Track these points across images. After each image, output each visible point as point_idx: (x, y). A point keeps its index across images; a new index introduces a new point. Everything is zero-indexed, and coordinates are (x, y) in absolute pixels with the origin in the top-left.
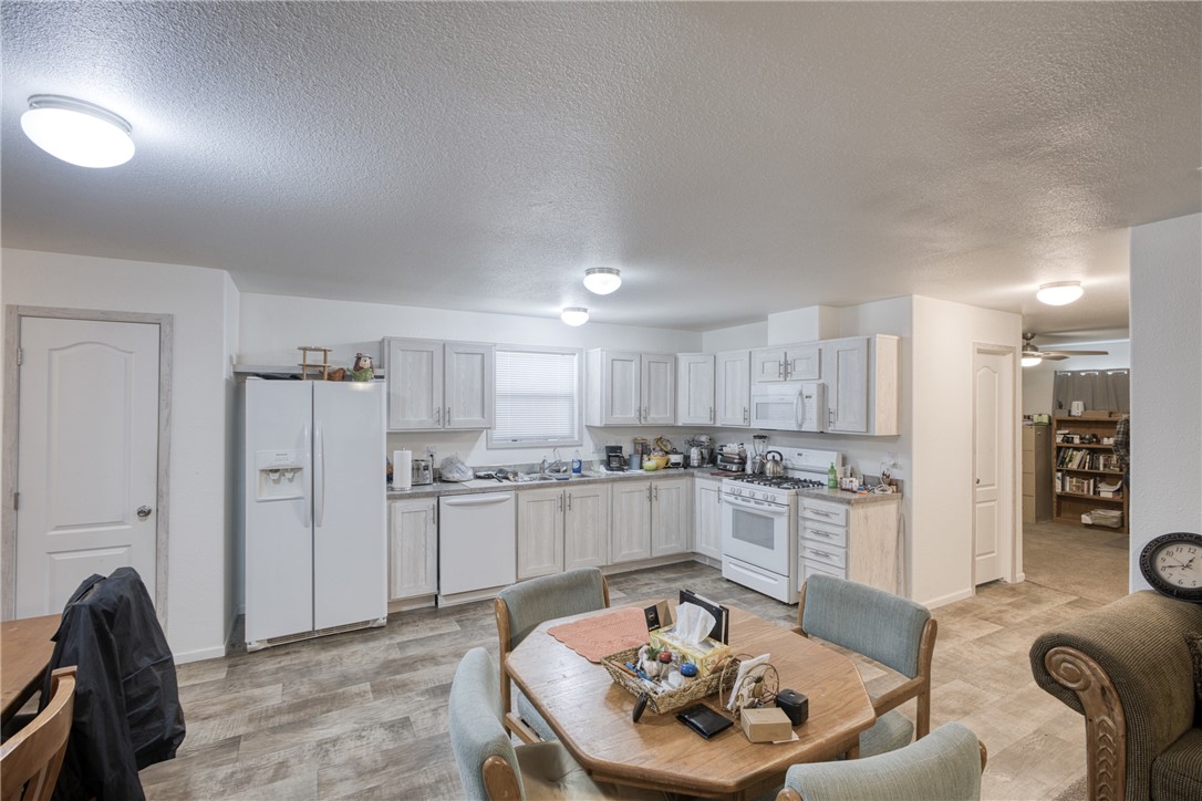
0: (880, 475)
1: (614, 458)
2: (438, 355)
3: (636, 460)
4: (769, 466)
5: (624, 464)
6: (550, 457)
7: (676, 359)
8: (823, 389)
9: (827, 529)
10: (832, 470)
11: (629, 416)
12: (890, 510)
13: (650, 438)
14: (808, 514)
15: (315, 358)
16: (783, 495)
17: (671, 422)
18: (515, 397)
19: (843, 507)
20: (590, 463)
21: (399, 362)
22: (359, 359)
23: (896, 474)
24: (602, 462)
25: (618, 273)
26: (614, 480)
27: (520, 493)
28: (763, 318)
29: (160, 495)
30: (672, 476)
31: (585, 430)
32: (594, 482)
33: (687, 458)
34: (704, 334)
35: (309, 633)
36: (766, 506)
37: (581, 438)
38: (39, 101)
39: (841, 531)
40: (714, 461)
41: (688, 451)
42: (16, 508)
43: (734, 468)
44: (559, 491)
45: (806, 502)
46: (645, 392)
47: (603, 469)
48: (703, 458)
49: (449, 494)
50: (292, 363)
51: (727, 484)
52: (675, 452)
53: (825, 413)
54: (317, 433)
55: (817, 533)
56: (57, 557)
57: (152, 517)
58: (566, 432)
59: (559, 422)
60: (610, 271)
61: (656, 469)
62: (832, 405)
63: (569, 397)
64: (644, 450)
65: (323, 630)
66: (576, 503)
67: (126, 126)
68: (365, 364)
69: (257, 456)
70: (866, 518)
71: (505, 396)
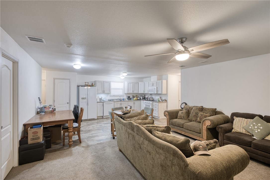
0: (164, 99)
1: (129, 98)
2: (103, 83)
3: (132, 99)
4: (151, 99)
5: (130, 99)
6: (119, 98)
7: (139, 83)
8: (157, 88)
9: (156, 106)
10: (158, 99)
11: (131, 92)
12: (165, 104)
13: (135, 95)
14: (154, 105)
15: (87, 84)
16: (151, 102)
17: (138, 93)
18: (114, 89)
19: (158, 103)
20: (125, 99)
21: (98, 84)
22: (92, 84)
23: (166, 99)
24: (127, 99)
25: (127, 73)
26: (128, 101)
27: (115, 102)
28: (151, 77)
29: (70, 101)
30: (138, 101)
31: (125, 94)
32: (125, 101)
33: (140, 98)
34: (144, 79)
35: (87, 119)
36: (149, 104)
37: (124, 95)
38: (74, 65)
39: (157, 106)
40: (144, 99)
41: (141, 97)
42: (54, 102)
43: (147, 99)
44: (120, 102)
45: (154, 103)
46: (134, 88)
47: (127, 100)
48: (143, 98)
49: (105, 102)
50: (84, 84)
51: (145, 101)
52: (138, 97)
53: (157, 91)
54: (88, 94)
55: (155, 107)
56: (59, 108)
57: (69, 104)
58: (122, 94)
59: (120, 93)
60: (126, 73)
61: (135, 100)
62: (158, 90)
63: (122, 89)
64: (134, 97)
65: (89, 119)
66: (123, 104)
67: (80, 65)
68: (93, 84)
69: (81, 96)
70: (161, 105)
71: (112, 89)
